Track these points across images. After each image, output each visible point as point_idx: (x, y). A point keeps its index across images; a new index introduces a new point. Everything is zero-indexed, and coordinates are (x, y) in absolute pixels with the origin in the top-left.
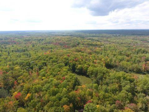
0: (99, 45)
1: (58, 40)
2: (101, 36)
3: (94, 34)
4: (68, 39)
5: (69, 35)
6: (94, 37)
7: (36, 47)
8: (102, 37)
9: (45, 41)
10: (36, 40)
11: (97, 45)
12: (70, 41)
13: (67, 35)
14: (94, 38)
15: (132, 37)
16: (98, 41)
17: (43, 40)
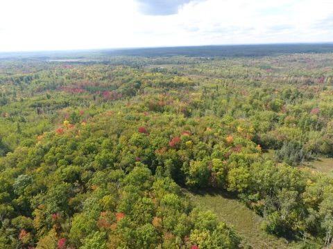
0: (187, 84)
1: (74, 76)
2: (177, 61)
3: (160, 59)
4: (101, 72)
5: (100, 63)
6: (161, 64)
7: (14, 104)
8: (179, 63)
9: (39, 82)
10: (7, 80)
11: (182, 85)
12: (109, 77)
13: (94, 63)
14: (162, 67)
15: (239, 61)
16: (175, 73)
17: (29, 79)
